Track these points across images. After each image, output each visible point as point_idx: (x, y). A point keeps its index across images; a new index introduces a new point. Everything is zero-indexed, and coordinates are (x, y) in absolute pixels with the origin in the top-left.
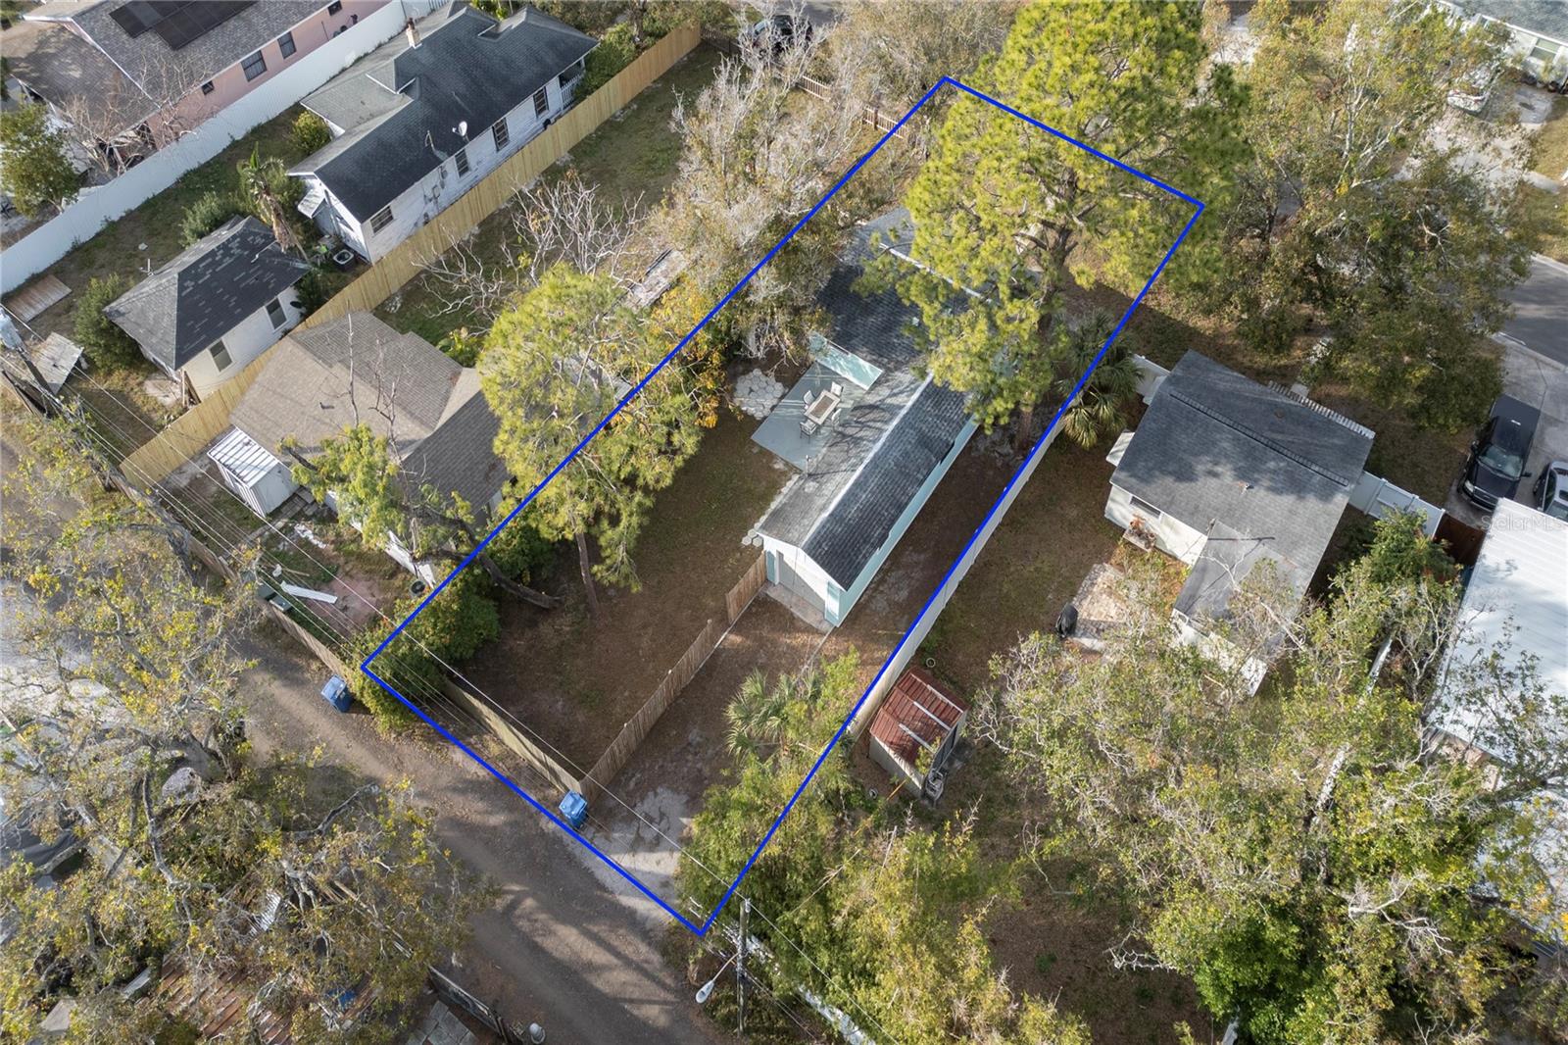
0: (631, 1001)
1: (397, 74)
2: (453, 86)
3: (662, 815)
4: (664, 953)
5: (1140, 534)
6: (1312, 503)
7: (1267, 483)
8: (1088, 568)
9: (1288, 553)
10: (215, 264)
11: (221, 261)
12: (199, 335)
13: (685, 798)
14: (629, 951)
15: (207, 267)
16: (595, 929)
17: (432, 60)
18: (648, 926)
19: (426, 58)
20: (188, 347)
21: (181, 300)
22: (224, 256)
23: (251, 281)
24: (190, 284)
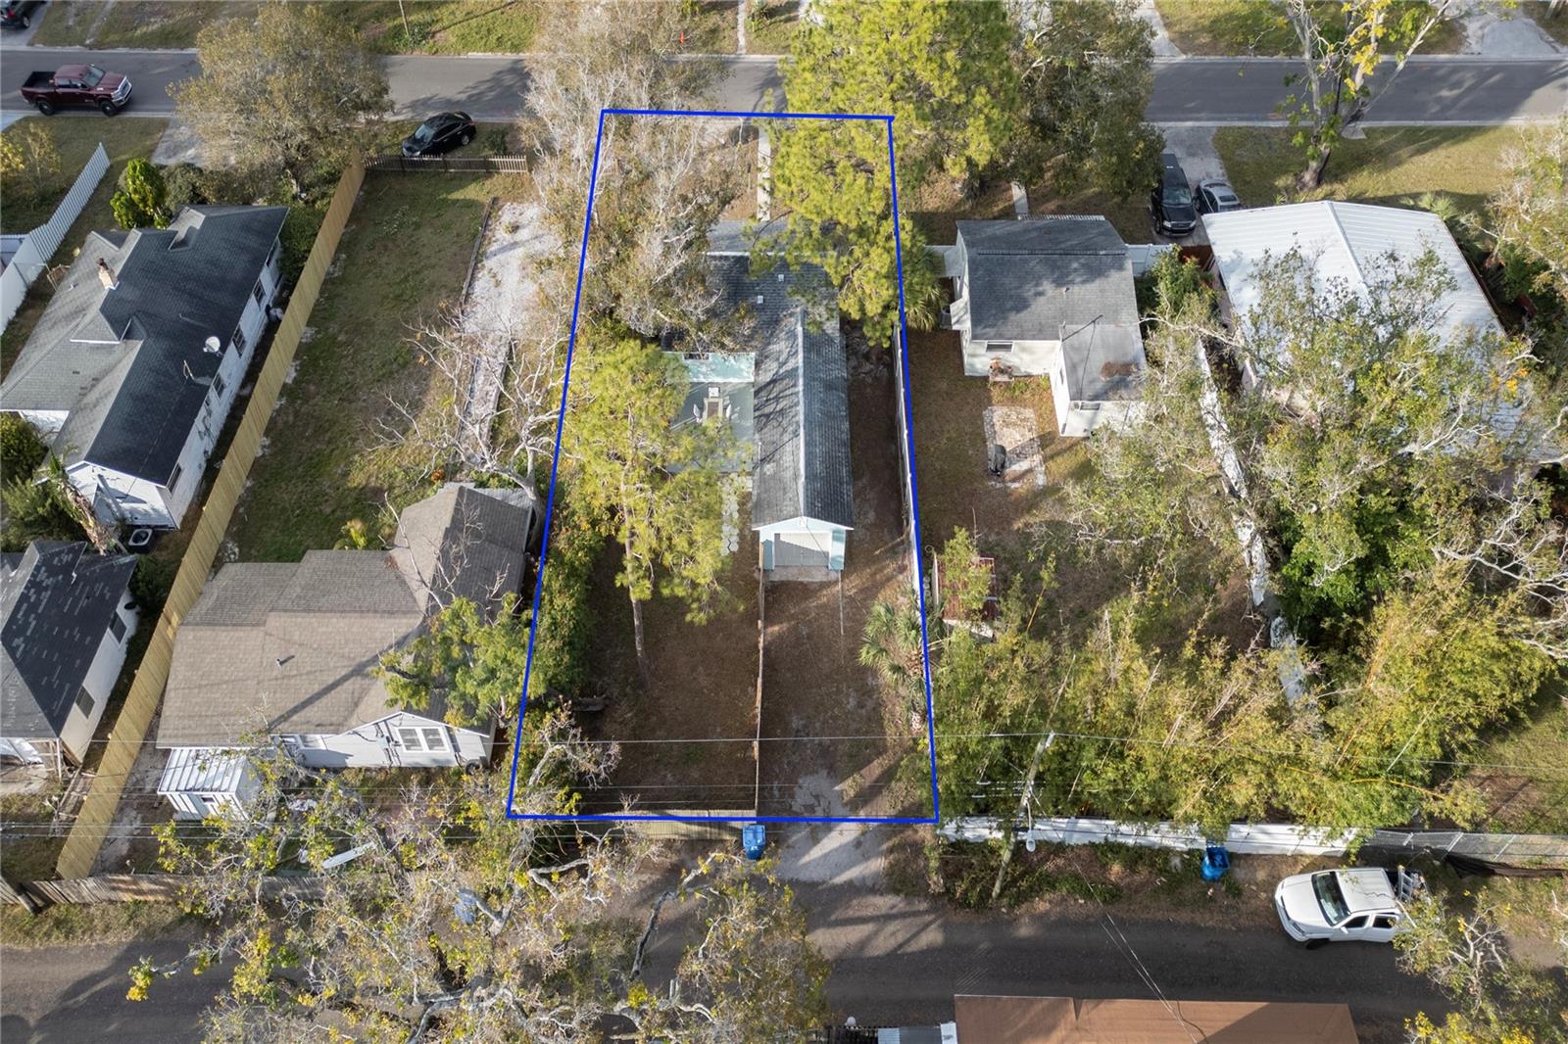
0: (901, 946)
1: (112, 324)
2: (176, 309)
3: (817, 797)
4: (897, 892)
5: (1002, 372)
6: (1115, 276)
7: (1078, 280)
8: (981, 417)
9: (1116, 321)
10: (33, 608)
11: (38, 601)
12: (61, 686)
13: (825, 773)
14: (869, 912)
15: (26, 615)
16: (833, 917)
17: (138, 293)
18: (869, 883)
19: (131, 294)
20: (57, 706)
21: (20, 664)
22: (38, 593)
23: (84, 602)
24: (18, 641)
